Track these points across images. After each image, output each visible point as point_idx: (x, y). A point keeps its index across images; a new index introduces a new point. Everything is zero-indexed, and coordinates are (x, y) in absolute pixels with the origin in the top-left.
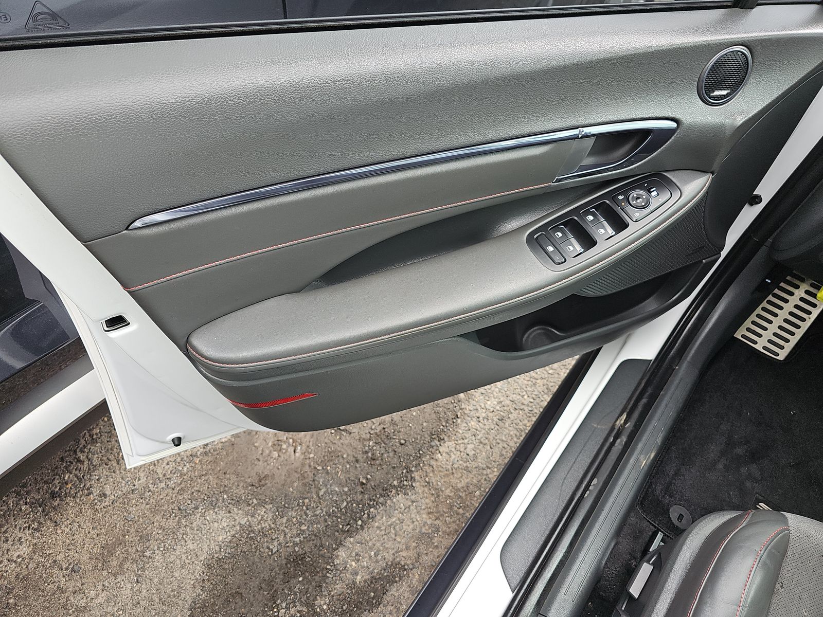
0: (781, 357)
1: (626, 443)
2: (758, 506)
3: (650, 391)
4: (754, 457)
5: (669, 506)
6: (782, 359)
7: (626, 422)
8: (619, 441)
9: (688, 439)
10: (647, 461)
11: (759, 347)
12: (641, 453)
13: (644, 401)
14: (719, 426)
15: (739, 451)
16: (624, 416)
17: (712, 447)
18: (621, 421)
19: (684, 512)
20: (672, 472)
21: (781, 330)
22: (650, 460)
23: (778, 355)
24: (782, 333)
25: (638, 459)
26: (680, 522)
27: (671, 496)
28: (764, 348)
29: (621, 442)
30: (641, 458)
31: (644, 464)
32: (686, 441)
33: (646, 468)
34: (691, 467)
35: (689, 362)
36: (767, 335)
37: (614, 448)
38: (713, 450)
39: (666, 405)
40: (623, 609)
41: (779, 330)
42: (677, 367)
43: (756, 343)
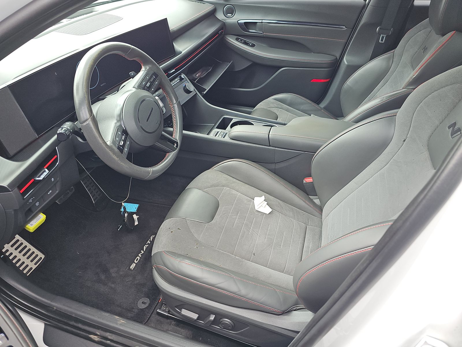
0: (43, 257)
1: (111, 333)
2: (132, 269)
3: (72, 323)
4: (106, 271)
5: (138, 309)
6: (44, 256)
7: (96, 335)
8: (109, 337)
9: (98, 302)
10: (121, 320)
11: (34, 267)
12: (117, 324)
13: (80, 325)
14: (89, 287)
15: (103, 277)
16: (92, 336)
17: (102, 289)
18: (95, 338)
19: (140, 301)
20: (119, 309)
21: (26, 255)
22: (120, 318)
23: (41, 258)
24: (28, 255)
25: (120, 325)
26: (146, 303)
27: (133, 308)
28: (35, 264)
29: (110, 336)
30: (119, 323)
31: (123, 321)
32: (99, 303)
33: (125, 320)
34: (115, 299)
35: (51, 302)
36: (27, 262)
37: (115, 340)
38: (103, 289)
39: (83, 312)
40: (203, 322)
41: (26, 256)
42: (55, 308)
43: (31, 268)
